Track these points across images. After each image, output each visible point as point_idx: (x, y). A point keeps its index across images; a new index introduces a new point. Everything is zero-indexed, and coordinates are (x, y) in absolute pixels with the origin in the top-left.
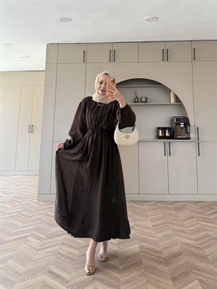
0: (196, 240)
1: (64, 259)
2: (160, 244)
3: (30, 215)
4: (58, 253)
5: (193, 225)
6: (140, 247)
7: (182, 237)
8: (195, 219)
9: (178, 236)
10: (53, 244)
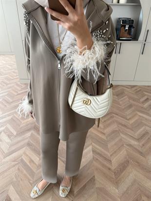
0: (138, 140)
1: (25, 172)
2: (109, 146)
3: (11, 100)
4: (22, 160)
5: (133, 117)
6: (93, 151)
7: (126, 134)
8: (133, 108)
9: (123, 133)
10: (20, 144)
